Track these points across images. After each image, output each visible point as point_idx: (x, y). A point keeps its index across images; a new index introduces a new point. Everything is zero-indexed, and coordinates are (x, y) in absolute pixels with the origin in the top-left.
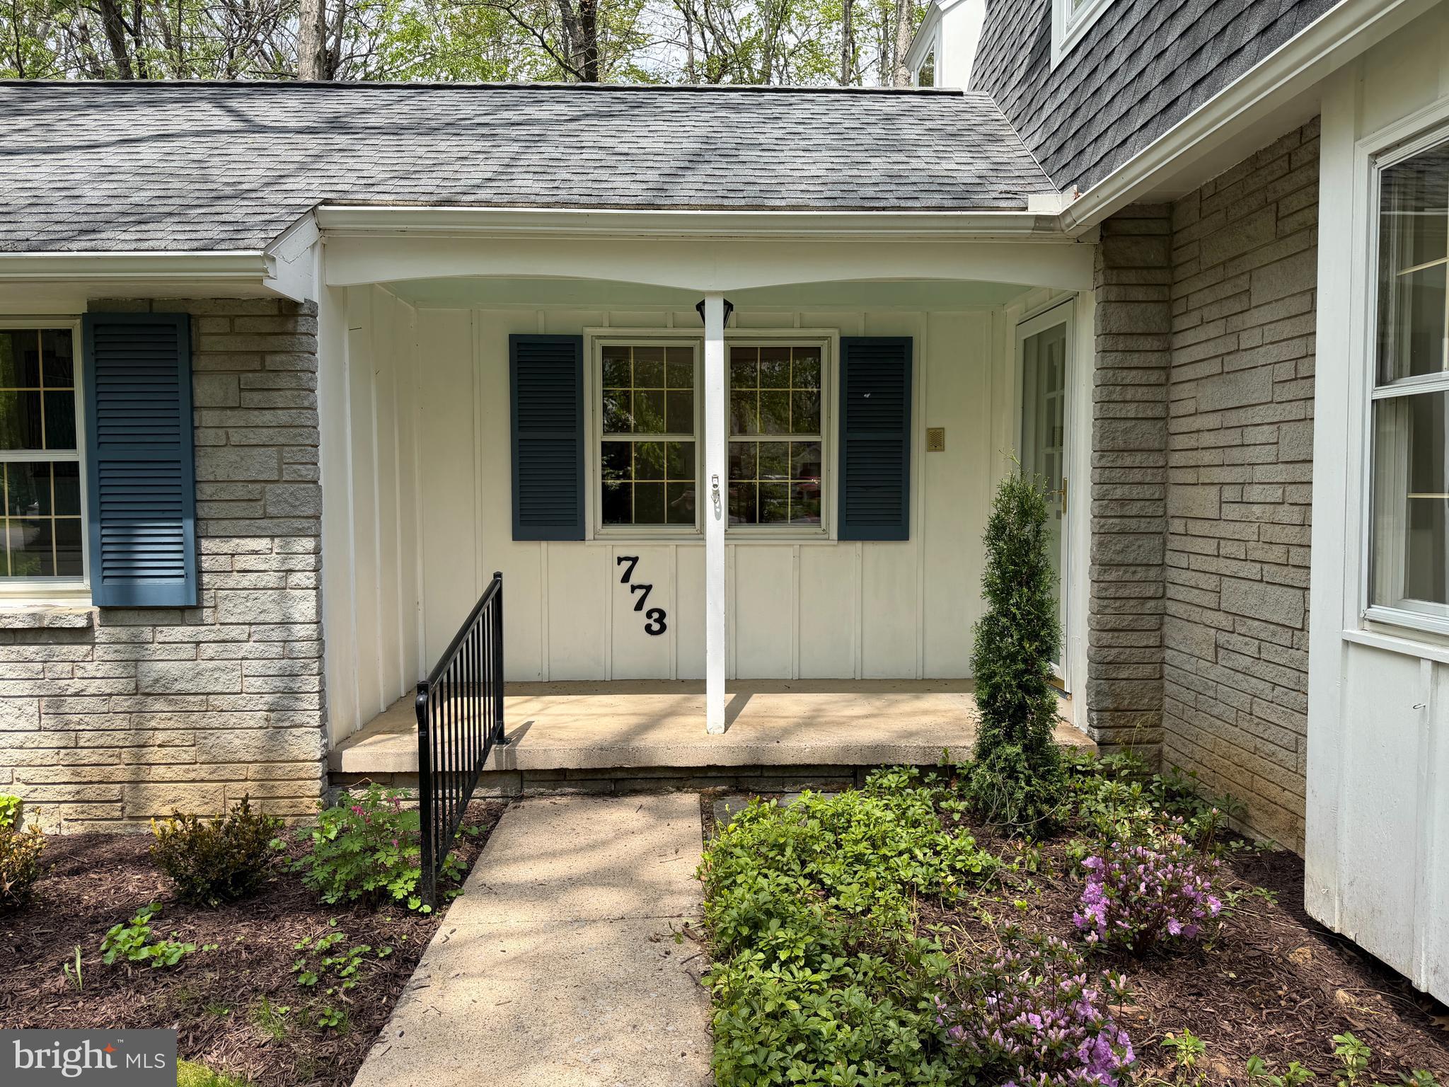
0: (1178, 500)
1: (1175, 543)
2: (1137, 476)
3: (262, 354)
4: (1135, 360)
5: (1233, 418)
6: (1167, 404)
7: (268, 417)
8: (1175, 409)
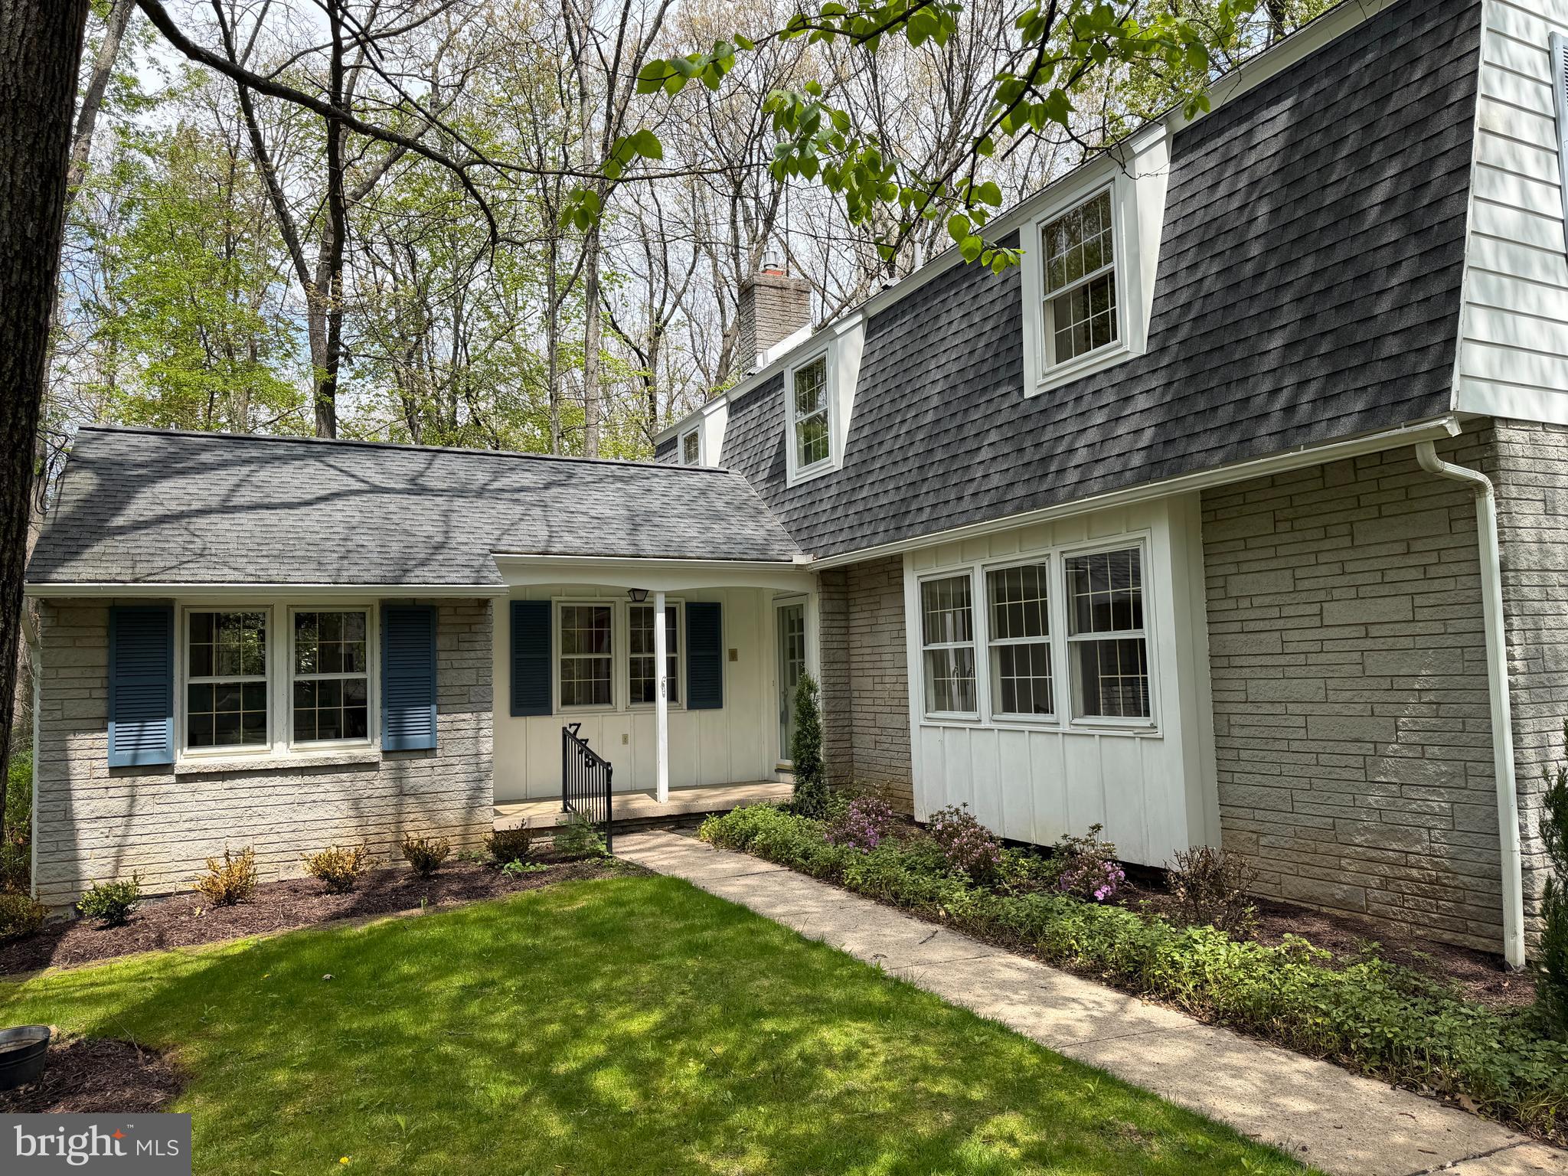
0: (855, 683)
1: (855, 701)
2: (838, 673)
3: (470, 625)
4: (835, 624)
5: (876, 650)
6: (848, 642)
7: (472, 654)
8: (852, 645)
